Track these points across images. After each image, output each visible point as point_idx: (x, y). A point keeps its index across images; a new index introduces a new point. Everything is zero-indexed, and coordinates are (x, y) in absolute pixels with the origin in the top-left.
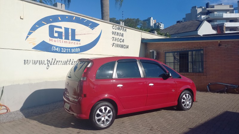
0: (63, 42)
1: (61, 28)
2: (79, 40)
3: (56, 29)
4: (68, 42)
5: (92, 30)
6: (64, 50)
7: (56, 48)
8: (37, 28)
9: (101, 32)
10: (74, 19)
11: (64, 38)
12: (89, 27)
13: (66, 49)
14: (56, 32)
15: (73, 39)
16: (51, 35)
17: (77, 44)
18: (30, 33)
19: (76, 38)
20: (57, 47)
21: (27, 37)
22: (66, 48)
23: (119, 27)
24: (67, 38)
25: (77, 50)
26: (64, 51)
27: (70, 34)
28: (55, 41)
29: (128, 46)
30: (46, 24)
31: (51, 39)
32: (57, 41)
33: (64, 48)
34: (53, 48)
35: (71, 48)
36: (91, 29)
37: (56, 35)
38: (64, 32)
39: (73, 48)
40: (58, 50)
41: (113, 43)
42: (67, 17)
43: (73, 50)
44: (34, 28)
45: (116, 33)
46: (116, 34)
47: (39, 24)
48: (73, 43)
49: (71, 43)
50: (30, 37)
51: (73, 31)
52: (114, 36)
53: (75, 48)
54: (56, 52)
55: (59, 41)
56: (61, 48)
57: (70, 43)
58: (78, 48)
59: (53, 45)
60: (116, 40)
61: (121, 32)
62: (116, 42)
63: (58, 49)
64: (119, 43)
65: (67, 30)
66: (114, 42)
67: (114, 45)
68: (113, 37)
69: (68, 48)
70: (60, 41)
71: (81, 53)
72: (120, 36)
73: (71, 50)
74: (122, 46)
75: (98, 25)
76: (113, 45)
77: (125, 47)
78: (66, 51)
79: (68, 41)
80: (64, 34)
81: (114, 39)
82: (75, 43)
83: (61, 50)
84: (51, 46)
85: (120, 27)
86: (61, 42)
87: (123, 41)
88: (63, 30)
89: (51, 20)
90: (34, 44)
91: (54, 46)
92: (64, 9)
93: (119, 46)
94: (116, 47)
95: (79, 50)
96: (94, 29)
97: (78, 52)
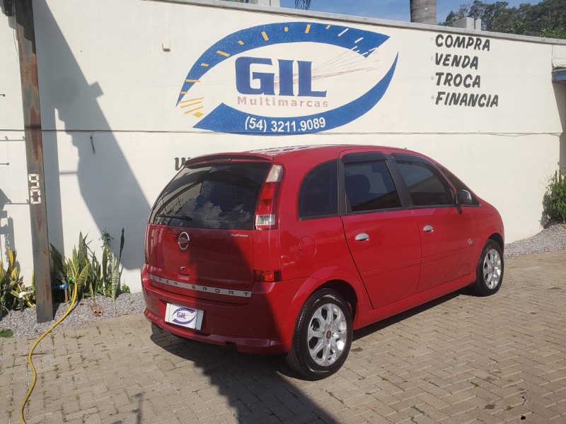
0: (277, 102)
1: (268, 62)
2: (323, 94)
3: (254, 68)
4: (290, 102)
5: (366, 56)
6: (278, 126)
7: (257, 122)
8: (206, 70)
9: (397, 57)
10: (307, 32)
11: (277, 90)
12: (355, 50)
13: (285, 123)
14: (256, 75)
15: (306, 90)
16: (243, 86)
17: (318, 104)
18: (186, 87)
19: (313, 89)
20: (258, 118)
21: (181, 96)
22: (285, 120)
23: (461, 37)
24: (286, 90)
25: (317, 123)
26: (280, 130)
27: (296, 78)
28: (253, 103)
29: (496, 97)
30: (227, 55)
31: (242, 96)
32: (258, 102)
33: (278, 120)
34: (249, 123)
35: (298, 120)
36: (361, 56)
37: (255, 84)
38: (277, 75)
39: (305, 118)
40: (261, 127)
41: (440, 93)
42: (286, 29)
43: (305, 126)
44: (197, 72)
45: (451, 59)
46: (450, 62)
47: (210, 58)
48: (305, 104)
49: (299, 103)
50: (188, 96)
51: (305, 68)
52: (441, 68)
53: (312, 117)
54: (257, 132)
55: (264, 102)
56: (269, 120)
57: (295, 103)
58: (318, 116)
59: (249, 115)
60: (452, 82)
61: (471, 52)
62: (451, 89)
63: (263, 125)
64: (461, 90)
65: (285, 66)
66: (443, 88)
67: (444, 97)
68: (437, 74)
69: (291, 120)
70: (267, 100)
71: (328, 131)
72: (464, 66)
73: (298, 126)
74: (473, 101)
76: (439, 99)
77: (486, 102)
78: (285, 128)
79: (289, 98)
80: (277, 80)
81: (443, 78)
82: (310, 104)
83: (270, 126)
84: (244, 116)
85: (467, 38)
86: (270, 102)
87: (477, 82)
88: (274, 69)
89: (241, 43)
90: (198, 115)
91: (252, 116)
92: (276, 6)
93: (459, 102)
94: (450, 104)
95: (324, 122)
96: (370, 53)
97: (321, 129)
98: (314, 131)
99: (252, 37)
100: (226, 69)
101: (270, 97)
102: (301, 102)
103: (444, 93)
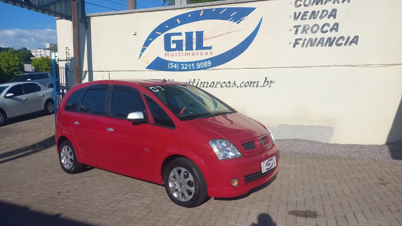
0: (184, 54)
1: (180, 34)
2: (210, 48)
3: (173, 38)
4: (191, 54)
5: (238, 23)
6: (185, 66)
7: (174, 65)
8: (151, 41)
9: (260, 22)
10: (201, 15)
11: (184, 48)
12: (230, 21)
13: (188, 65)
14: (174, 42)
15: (200, 46)
16: (168, 48)
17: (207, 54)
18: (143, 50)
19: (204, 45)
20: (174, 63)
21: (141, 55)
22: (188, 63)
24: (189, 47)
25: (206, 64)
26: (185, 68)
27: (194, 41)
28: (172, 55)
29: (357, 37)
30: (160, 33)
31: (167, 52)
32: (175, 55)
33: (184, 63)
34: (170, 65)
35: (195, 63)
36: (235, 23)
37: (173, 46)
38: (184, 40)
39: (199, 62)
40: (176, 67)
41: (296, 40)
42: (190, 16)
43: (199, 66)
44: (147, 43)
45: (309, 15)
46: (308, 17)
47: (153, 36)
48: (199, 54)
49: (196, 54)
50: (144, 54)
51: (200, 35)
52: (299, 22)
53: (203, 61)
54: (173, 70)
55: (178, 55)
56: (180, 63)
57: (194, 54)
58: (207, 60)
59: (170, 61)
60: (309, 31)
61: (329, 6)
62: (309, 35)
63: (177, 66)
64: (319, 35)
65: (189, 35)
66: (300, 36)
67: (301, 42)
68: (295, 27)
69: (191, 63)
70: (179, 53)
71: (213, 68)
72: (321, 17)
73: (195, 66)
74: (330, 42)
75: (253, 9)
76: (296, 43)
77: (344, 42)
78: (188, 67)
79: (191, 52)
80: (184, 43)
81: (300, 29)
82: (202, 54)
83: (180, 66)
84: (167, 62)
86: (181, 55)
87: (336, 27)
88: (183, 38)
89: (167, 27)
90: (147, 63)
91: (171, 62)
93: (316, 44)
94: (306, 47)
95: (210, 63)
96: (241, 21)
97: (208, 67)
98: (204, 68)
99: (172, 23)
101: (181, 52)
102: (197, 53)
103: (301, 39)
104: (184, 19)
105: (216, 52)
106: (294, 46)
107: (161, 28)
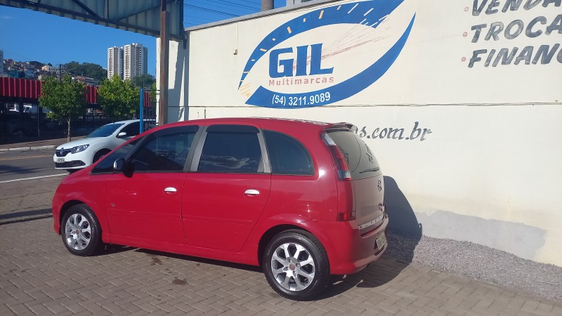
0: (293, 82)
1: (290, 50)
2: (330, 71)
3: (282, 57)
4: (303, 81)
5: (375, 27)
6: (294, 101)
7: (280, 98)
9: (413, 19)
10: (320, 17)
11: (295, 72)
12: (363, 24)
13: (298, 98)
14: (282, 62)
17: (325, 80)
18: (244, 76)
19: (322, 67)
20: (281, 95)
21: (241, 83)
22: (299, 95)
24: (301, 72)
26: (294, 104)
27: (309, 60)
28: (278, 84)
30: (265, 51)
31: (272, 79)
32: (281, 83)
33: (293, 96)
34: (275, 99)
35: (308, 95)
36: (370, 28)
37: (281, 69)
38: (295, 59)
39: (313, 93)
40: (282, 102)
41: (476, 53)
42: (304, 20)
43: (313, 100)
44: (249, 66)
46: (499, 7)
47: (257, 55)
48: (314, 82)
49: (310, 81)
50: (244, 82)
51: (317, 49)
52: (483, 18)
53: (319, 92)
54: (279, 106)
55: (285, 82)
56: (287, 96)
57: (307, 81)
58: (324, 91)
59: (275, 93)
60: (501, 35)
63: (284, 100)
65: (302, 50)
66: (483, 44)
67: (484, 57)
68: (473, 28)
69: (303, 95)
70: (287, 81)
71: (331, 104)
72: (528, 6)
73: (308, 100)
74: (546, 55)
76: (475, 58)
78: (298, 102)
79: (302, 78)
80: (295, 64)
81: (484, 32)
82: (318, 81)
83: (288, 101)
84: (272, 94)
86: (289, 82)
87: (557, 27)
89: (274, 39)
90: (247, 95)
92: (299, 3)
93: (514, 60)
94: (494, 65)
95: (329, 96)
96: (379, 23)
97: (326, 103)
98: (320, 105)
99: (280, 34)
100: (264, 61)
101: (289, 78)
102: (312, 80)
103: (485, 51)
104: (298, 26)
105: (339, 78)
106: (471, 65)
107: (267, 43)
